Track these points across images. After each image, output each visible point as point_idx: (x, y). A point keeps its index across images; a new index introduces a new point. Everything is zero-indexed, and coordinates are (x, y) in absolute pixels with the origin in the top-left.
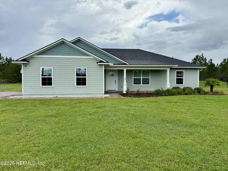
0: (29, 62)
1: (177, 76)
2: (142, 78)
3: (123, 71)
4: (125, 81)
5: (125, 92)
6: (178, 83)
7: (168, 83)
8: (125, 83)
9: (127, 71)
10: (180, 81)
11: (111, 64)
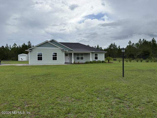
0: (32, 50)
1: (95, 56)
2: (80, 57)
3: (72, 54)
4: (73, 58)
5: (73, 63)
6: (95, 59)
7: (91, 59)
8: (73, 59)
9: (74, 54)
10: (96, 58)
11: (67, 51)
